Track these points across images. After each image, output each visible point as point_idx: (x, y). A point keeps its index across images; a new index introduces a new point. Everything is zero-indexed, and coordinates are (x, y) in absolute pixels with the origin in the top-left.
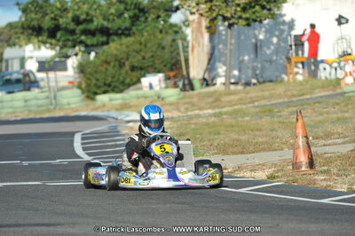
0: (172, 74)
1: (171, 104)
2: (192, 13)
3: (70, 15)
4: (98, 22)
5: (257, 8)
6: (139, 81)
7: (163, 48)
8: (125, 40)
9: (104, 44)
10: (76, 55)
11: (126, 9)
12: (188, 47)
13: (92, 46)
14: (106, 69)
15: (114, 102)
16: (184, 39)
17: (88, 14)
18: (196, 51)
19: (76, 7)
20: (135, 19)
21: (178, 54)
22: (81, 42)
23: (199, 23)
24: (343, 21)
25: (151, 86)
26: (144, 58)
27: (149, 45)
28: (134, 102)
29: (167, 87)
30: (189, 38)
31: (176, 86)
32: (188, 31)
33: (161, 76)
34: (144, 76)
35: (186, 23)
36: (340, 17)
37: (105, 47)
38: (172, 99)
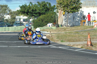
0: (54, 23)
1: (54, 30)
2: (60, 10)
3: (31, 9)
4: (38, 11)
5: (75, 9)
6: (47, 25)
7: (52, 18)
8: (44, 15)
9: (39, 16)
10: (32, 18)
11: (44, 8)
12: (58, 17)
13: (36, 16)
14: (39, 22)
15: (41, 29)
16: (57, 15)
17: (35, 9)
18: (60, 18)
19: (33, 7)
20: (46, 11)
21: (56, 19)
22: (34, 15)
23: (61, 12)
24: (95, 13)
25: (49, 26)
26: (48, 20)
27: (49, 17)
28: (46, 29)
29: (53, 26)
30: (58, 15)
31: (55, 26)
32: (58, 14)
33: (52, 24)
34: (48, 24)
35: (58, 12)
36: (94, 12)
37: (39, 17)
38: (54, 29)
